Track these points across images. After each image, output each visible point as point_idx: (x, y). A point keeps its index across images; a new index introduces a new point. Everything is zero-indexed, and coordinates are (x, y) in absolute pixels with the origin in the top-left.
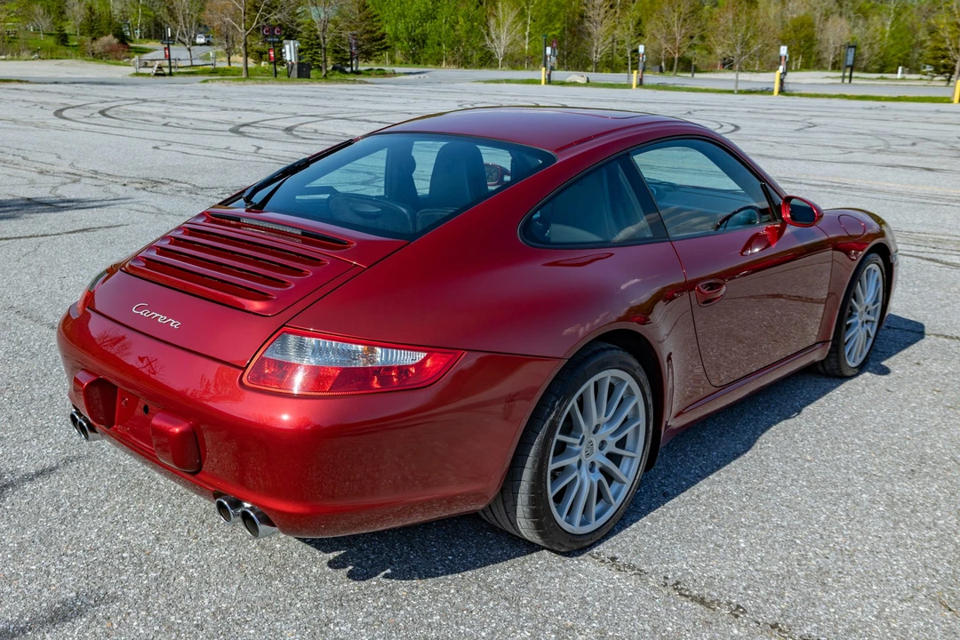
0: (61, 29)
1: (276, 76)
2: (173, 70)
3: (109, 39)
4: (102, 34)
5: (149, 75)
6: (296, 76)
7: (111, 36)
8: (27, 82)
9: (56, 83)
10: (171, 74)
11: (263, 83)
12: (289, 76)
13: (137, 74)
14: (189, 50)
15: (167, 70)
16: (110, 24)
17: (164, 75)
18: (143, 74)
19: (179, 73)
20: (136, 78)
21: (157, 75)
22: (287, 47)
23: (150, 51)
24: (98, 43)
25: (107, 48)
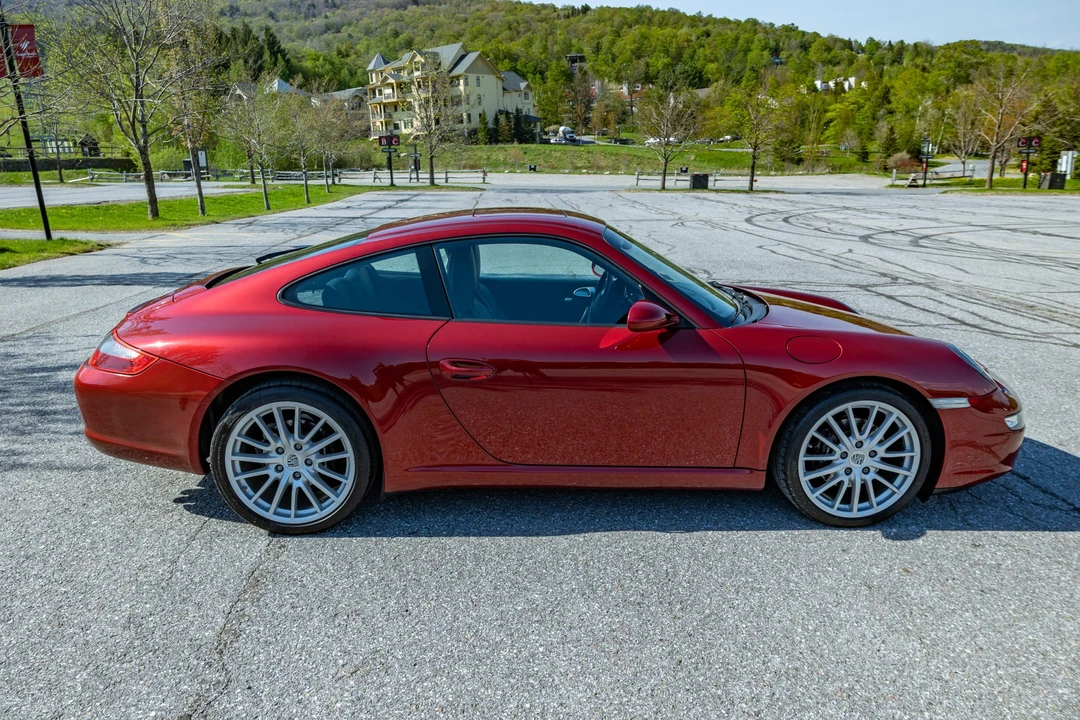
0: (864, 148)
1: (1025, 187)
2: (928, 182)
3: (904, 155)
4: (897, 150)
5: (903, 186)
6: (1047, 187)
7: (904, 153)
8: (783, 192)
9: (808, 193)
10: (924, 186)
11: (1004, 194)
12: (1039, 187)
13: (892, 186)
14: (964, 163)
15: (921, 182)
16: (908, 141)
17: (917, 186)
18: (897, 186)
19: (933, 185)
20: (890, 189)
21: (909, 186)
22: (1065, 158)
23: (943, 164)
24: (891, 159)
25: (899, 163)
